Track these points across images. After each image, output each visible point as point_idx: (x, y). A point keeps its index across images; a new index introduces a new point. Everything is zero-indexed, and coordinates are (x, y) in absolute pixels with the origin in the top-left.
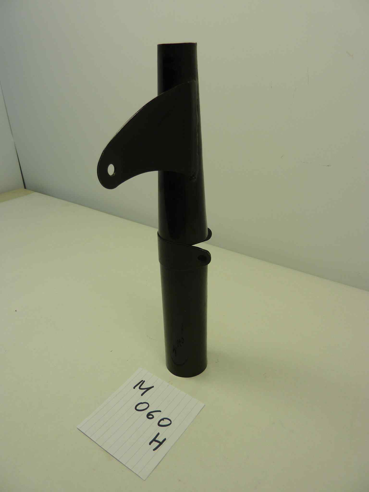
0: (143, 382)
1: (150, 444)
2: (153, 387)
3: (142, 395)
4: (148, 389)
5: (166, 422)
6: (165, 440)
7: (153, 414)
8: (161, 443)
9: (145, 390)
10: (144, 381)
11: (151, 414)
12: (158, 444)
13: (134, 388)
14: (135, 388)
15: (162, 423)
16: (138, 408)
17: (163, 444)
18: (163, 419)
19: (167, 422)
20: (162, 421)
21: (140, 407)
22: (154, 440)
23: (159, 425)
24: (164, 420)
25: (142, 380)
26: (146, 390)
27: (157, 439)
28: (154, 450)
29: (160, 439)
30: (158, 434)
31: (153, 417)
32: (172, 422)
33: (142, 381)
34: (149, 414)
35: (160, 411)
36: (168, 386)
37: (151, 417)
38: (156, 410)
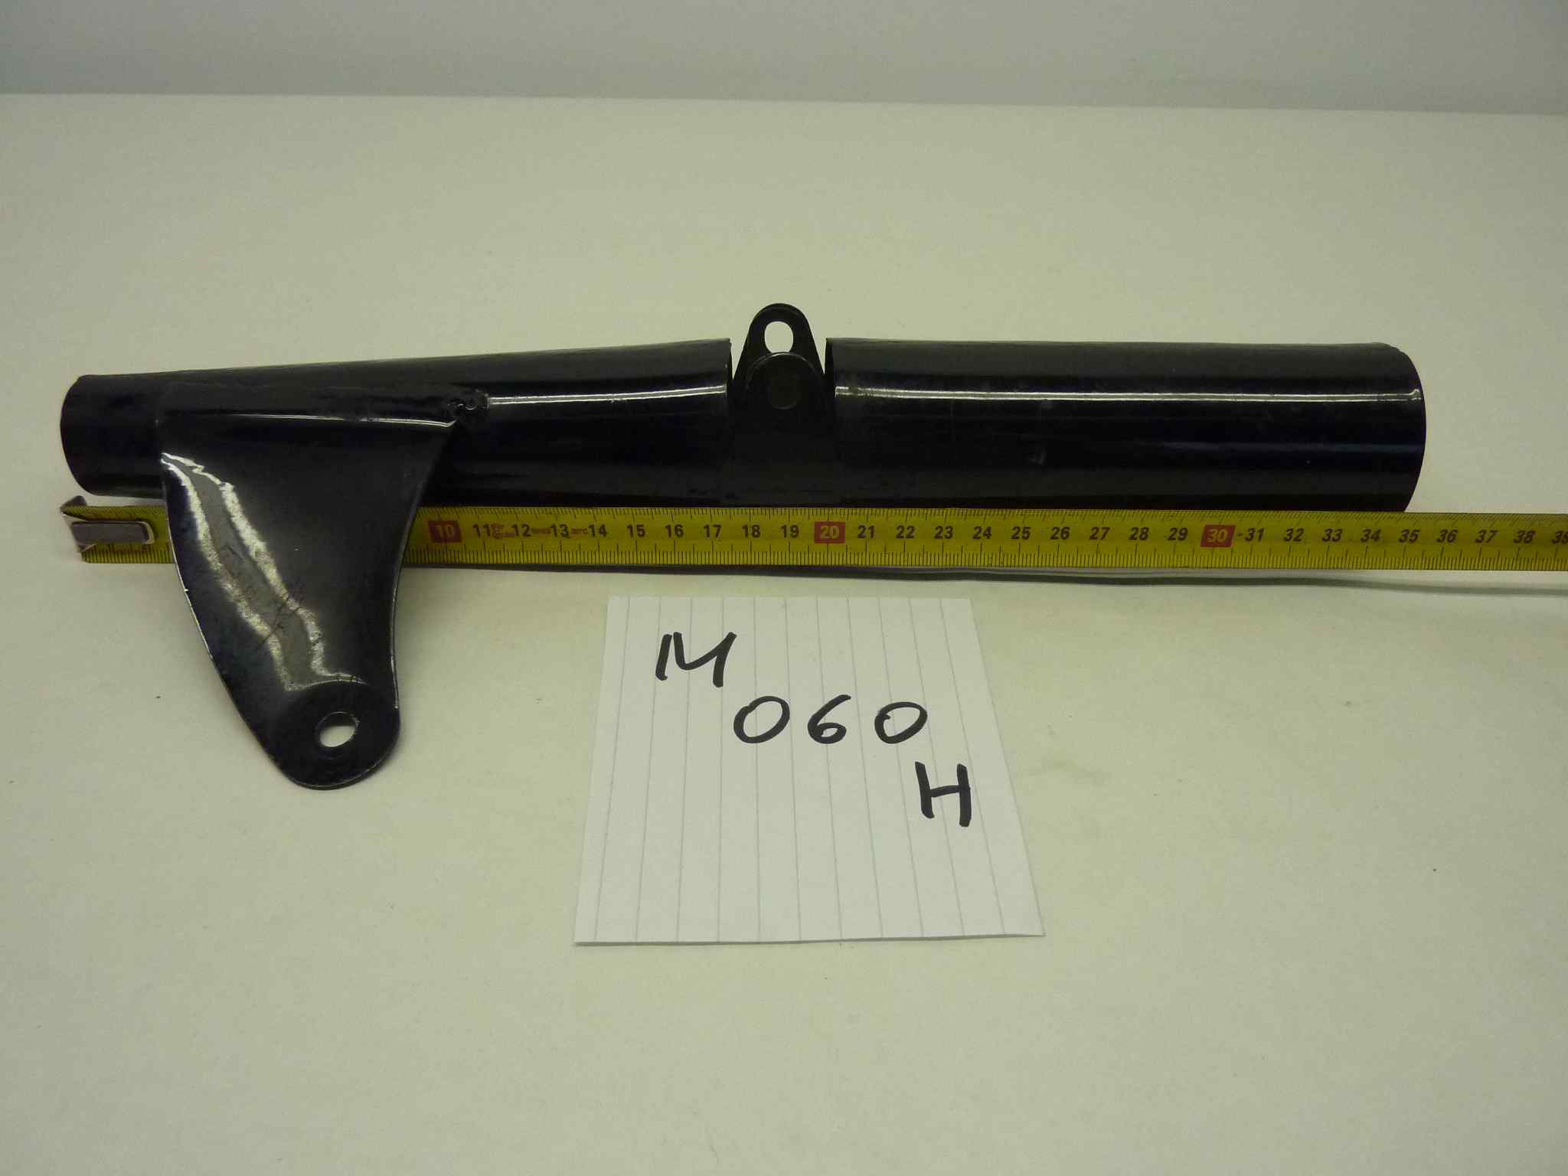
0: (672, 645)
1: (927, 811)
2: (731, 638)
3: (718, 680)
4: (721, 652)
5: (904, 717)
6: (962, 772)
7: (828, 718)
8: (963, 788)
9: (713, 662)
10: (678, 635)
11: (822, 722)
12: (956, 797)
13: (661, 674)
14: (666, 675)
15: (891, 728)
16: (750, 733)
17: (970, 786)
18: (882, 717)
19: (910, 716)
20: (886, 723)
21: (755, 725)
22: (928, 794)
23: (889, 738)
24: (889, 714)
25: (661, 638)
26: (714, 659)
27: (933, 785)
28: (965, 820)
29: (942, 776)
30: (920, 769)
31: (841, 732)
32: (923, 706)
33: (666, 639)
34: (816, 729)
35: (843, 698)
36: (785, 606)
37: (829, 733)
38: (826, 702)
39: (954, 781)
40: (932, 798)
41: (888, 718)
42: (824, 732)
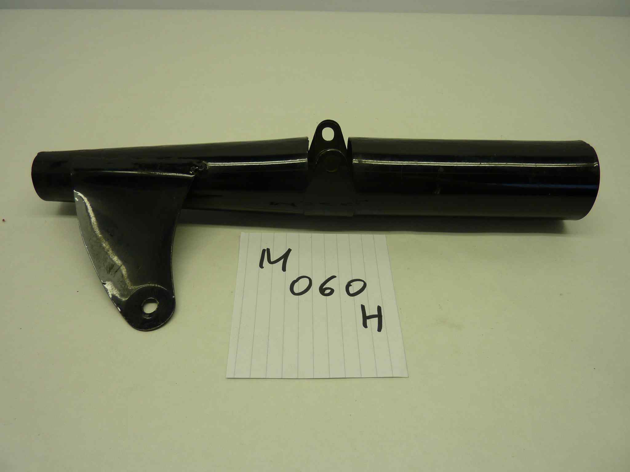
0: (266, 253)
1: (365, 325)
2: (289, 250)
3: (284, 269)
4: (285, 257)
6: (379, 309)
7: (327, 286)
8: (379, 316)
9: (282, 260)
10: (268, 250)
11: (324, 287)
12: (376, 320)
13: (261, 266)
14: (263, 266)
15: (352, 290)
17: (383, 315)
18: (348, 285)
19: (360, 285)
20: (350, 288)
21: (298, 288)
22: (365, 318)
23: (350, 294)
24: (351, 284)
25: (262, 250)
27: (368, 314)
28: (380, 329)
29: (371, 311)
30: (363, 307)
31: (332, 291)
32: (365, 281)
33: (264, 251)
34: (322, 290)
35: (334, 277)
37: (328, 291)
38: (327, 279)
39: (376, 313)
40: (367, 320)
41: (351, 285)
42: (326, 291)
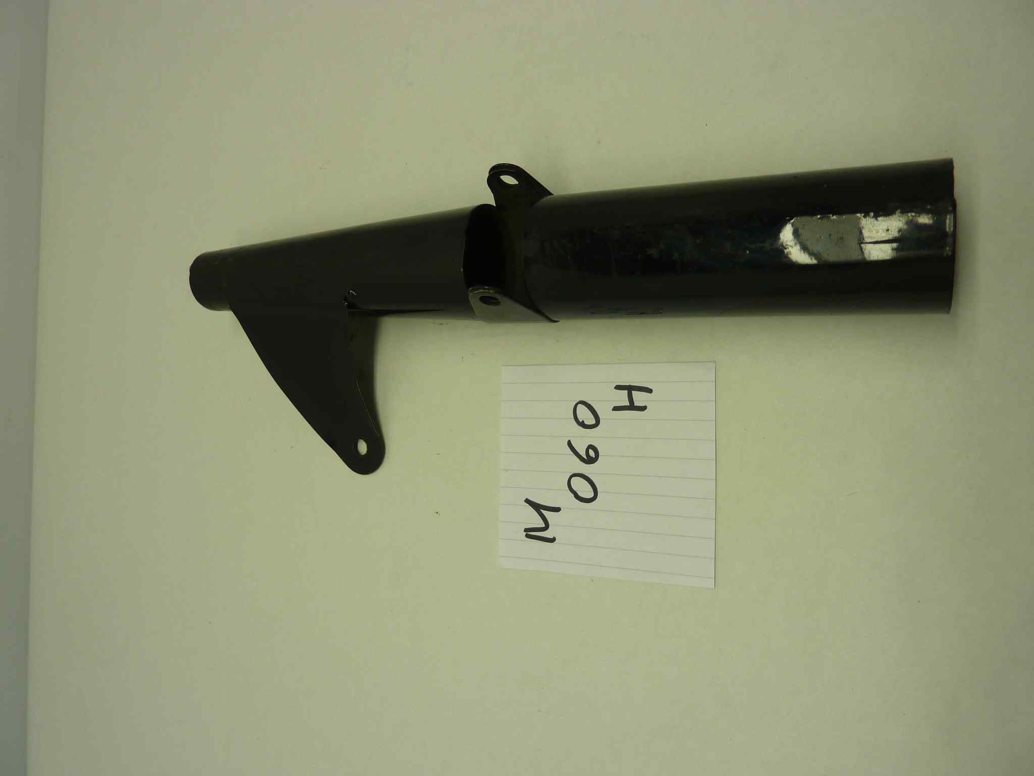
0: (530, 533)
1: (643, 408)
2: (527, 501)
3: (557, 510)
4: (537, 507)
5: (585, 415)
6: (618, 387)
7: (583, 454)
8: (630, 389)
9: (544, 512)
10: (526, 530)
11: (585, 457)
12: (634, 393)
13: (552, 540)
14: (552, 537)
15: (591, 420)
16: (591, 495)
17: (628, 384)
18: (582, 425)
19: (582, 410)
20: (587, 423)
21: (587, 492)
22: (632, 407)
23: (598, 422)
24: (581, 421)
25: (526, 539)
26: (542, 511)
27: (627, 404)
28: (650, 391)
29: (622, 398)
30: (616, 409)
31: (591, 447)
32: (576, 402)
33: (528, 536)
34: (590, 461)
35: (569, 444)
36: (507, 469)
37: (592, 453)
38: (572, 453)
39: (625, 392)
40: (635, 405)
41: (583, 421)
42: (592, 456)
